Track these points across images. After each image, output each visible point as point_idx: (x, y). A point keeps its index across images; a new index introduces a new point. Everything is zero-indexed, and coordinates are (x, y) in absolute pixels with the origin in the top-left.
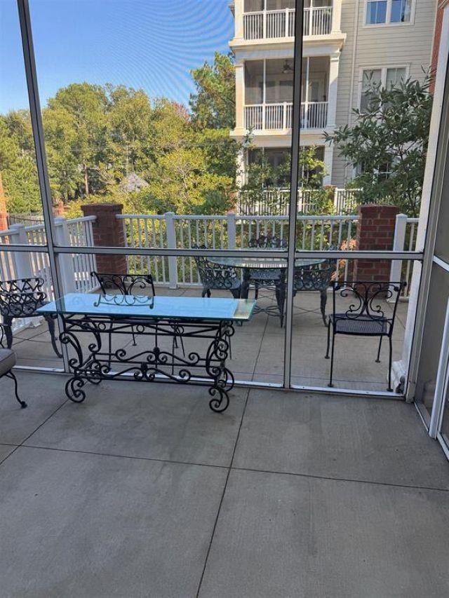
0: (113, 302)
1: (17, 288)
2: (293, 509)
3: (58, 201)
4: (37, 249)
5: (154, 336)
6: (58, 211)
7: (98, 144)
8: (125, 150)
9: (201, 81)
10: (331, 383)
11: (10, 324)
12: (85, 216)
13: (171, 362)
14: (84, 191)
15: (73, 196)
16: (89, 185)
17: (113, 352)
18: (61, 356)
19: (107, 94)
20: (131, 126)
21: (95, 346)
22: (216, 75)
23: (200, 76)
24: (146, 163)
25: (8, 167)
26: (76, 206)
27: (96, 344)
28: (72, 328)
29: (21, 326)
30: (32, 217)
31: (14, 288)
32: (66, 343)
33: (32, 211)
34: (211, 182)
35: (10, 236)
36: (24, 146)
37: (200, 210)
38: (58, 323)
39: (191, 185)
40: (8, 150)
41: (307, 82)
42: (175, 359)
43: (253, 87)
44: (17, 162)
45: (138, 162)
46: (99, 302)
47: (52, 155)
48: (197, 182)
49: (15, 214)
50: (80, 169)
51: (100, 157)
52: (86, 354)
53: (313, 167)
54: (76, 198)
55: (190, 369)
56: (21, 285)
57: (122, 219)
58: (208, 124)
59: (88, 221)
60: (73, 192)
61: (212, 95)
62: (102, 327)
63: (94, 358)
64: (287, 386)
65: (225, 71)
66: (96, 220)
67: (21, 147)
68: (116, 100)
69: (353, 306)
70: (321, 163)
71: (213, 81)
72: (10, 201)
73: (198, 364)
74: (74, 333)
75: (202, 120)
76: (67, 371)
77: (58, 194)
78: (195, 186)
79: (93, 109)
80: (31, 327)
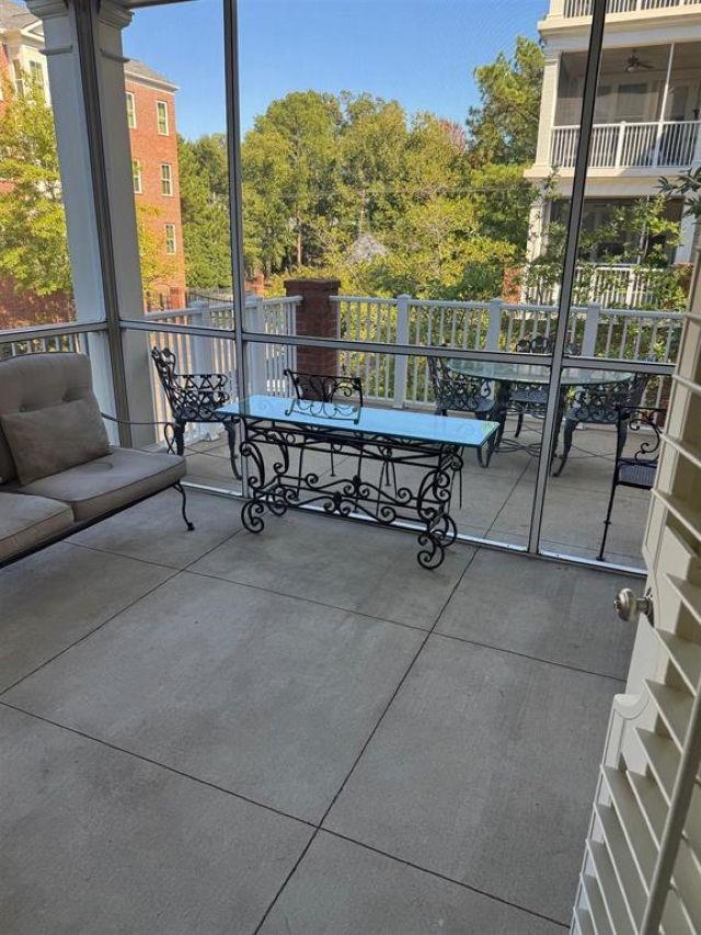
0: (308, 411)
1: (195, 385)
2: (503, 689)
3: (257, 273)
4: (223, 334)
5: (357, 459)
6: (255, 288)
7: (320, 187)
8: (360, 198)
9: (490, 86)
10: (601, 555)
11: (182, 430)
12: (288, 295)
13: (376, 498)
14: (295, 259)
15: (279, 266)
16: (303, 251)
17: (303, 476)
18: (240, 478)
19: (342, 108)
20: (373, 159)
21: (281, 466)
22: (515, 75)
23: (489, 77)
24: (390, 218)
25: (192, 220)
26: (278, 281)
27: (283, 463)
28: (257, 438)
29: (195, 436)
30: (221, 296)
31: (191, 384)
32: (247, 456)
33: (220, 287)
34: (481, 249)
35: (190, 316)
36: (216, 188)
37: (451, 294)
38: (239, 428)
39: (448, 254)
40: (195, 195)
41: (667, 87)
42: (382, 496)
43: (571, 96)
44: (205, 212)
45: (378, 216)
46: (292, 410)
47: (254, 203)
48: (458, 249)
49: (198, 290)
50: (291, 224)
51: (322, 208)
52: (270, 474)
53: (657, 231)
54: (283, 270)
55: (399, 510)
56: (199, 381)
57: (337, 303)
58: (496, 156)
59: (291, 303)
60: (279, 260)
61: (506, 109)
62: (290, 439)
63: (279, 480)
64: (533, 550)
65: (531, 68)
66: (302, 302)
67: (212, 190)
68: (355, 117)
69: (647, 445)
70: (673, 226)
71: (509, 86)
72: (191, 270)
73: (409, 504)
74: (257, 444)
75: (486, 150)
76: (246, 495)
77: (257, 262)
78: (454, 257)
79: (319, 131)
80: (206, 439)
